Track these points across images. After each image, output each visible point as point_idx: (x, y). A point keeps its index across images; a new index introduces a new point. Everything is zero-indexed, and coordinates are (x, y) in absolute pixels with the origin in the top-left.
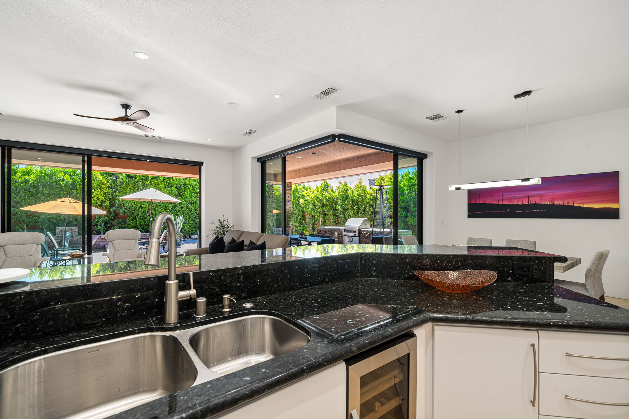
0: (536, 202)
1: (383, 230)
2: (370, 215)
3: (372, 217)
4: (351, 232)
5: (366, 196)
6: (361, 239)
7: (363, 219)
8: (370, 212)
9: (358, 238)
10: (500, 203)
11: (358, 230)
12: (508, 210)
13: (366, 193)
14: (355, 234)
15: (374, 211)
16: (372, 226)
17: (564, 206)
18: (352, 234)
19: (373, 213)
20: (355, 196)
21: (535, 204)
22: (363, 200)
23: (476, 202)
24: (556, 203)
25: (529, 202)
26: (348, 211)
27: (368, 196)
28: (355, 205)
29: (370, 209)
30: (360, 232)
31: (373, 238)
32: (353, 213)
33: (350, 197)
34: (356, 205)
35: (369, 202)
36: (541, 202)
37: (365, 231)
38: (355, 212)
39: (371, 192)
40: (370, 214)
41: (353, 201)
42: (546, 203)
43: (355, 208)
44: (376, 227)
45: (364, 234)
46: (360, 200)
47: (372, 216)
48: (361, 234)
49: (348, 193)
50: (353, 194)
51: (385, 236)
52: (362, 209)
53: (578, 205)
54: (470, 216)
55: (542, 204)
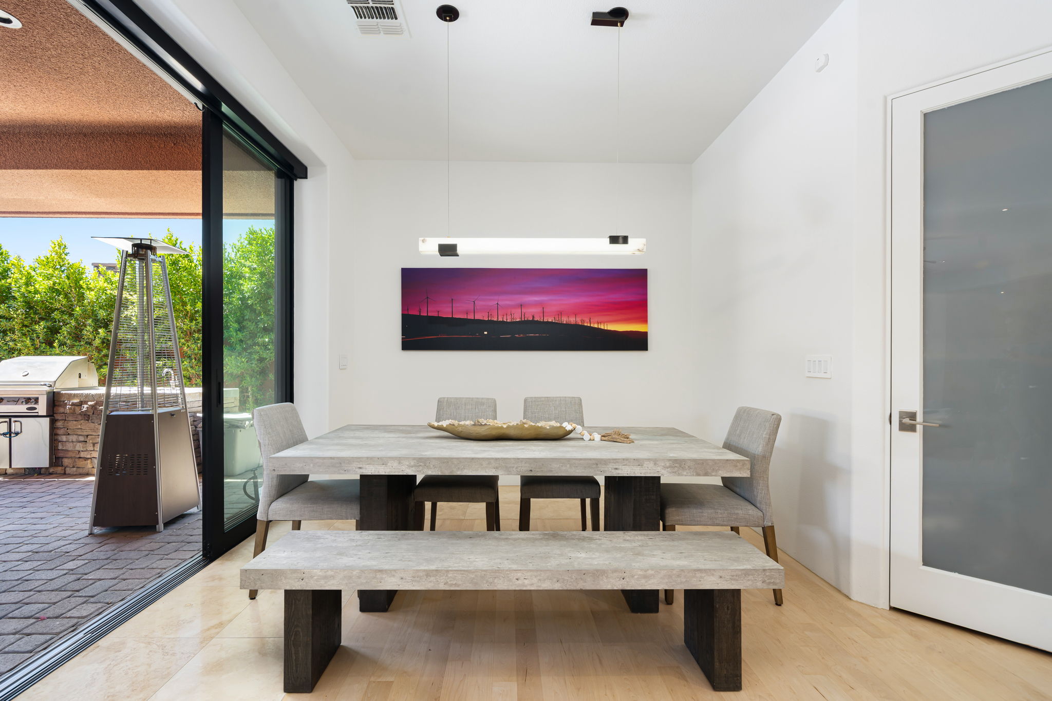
0: (533, 317)
1: (154, 390)
2: (99, 350)
3: (106, 356)
4: (16, 401)
5: (83, 293)
6: (59, 424)
7: (66, 360)
8: (97, 342)
9: (48, 419)
10: (471, 317)
11: (48, 393)
12: (486, 333)
13: (81, 287)
14: (35, 409)
15: (111, 338)
16: (107, 381)
17: (576, 326)
18: (22, 408)
19: (108, 345)
20: (36, 292)
21: (533, 320)
22: (71, 307)
23: (420, 312)
24: (564, 320)
25: (523, 316)
26: (8, 339)
27: (90, 296)
28: (40, 319)
29: (99, 334)
30: (55, 400)
31: (109, 418)
32: (28, 342)
33: (17, 295)
34: (42, 319)
35: (93, 311)
36: (542, 319)
37: (75, 396)
38: (37, 342)
39: (101, 283)
40: (97, 347)
41: (31, 308)
42: (550, 320)
43: (37, 327)
44: (121, 383)
45: (73, 404)
46: (58, 305)
47: (105, 352)
48: (59, 406)
49: (9, 281)
50: (27, 284)
51: (160, 410)
52: (68, 333)
53: (596, 326)
54: (408, 345)
55: (543, 322)
